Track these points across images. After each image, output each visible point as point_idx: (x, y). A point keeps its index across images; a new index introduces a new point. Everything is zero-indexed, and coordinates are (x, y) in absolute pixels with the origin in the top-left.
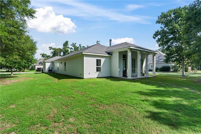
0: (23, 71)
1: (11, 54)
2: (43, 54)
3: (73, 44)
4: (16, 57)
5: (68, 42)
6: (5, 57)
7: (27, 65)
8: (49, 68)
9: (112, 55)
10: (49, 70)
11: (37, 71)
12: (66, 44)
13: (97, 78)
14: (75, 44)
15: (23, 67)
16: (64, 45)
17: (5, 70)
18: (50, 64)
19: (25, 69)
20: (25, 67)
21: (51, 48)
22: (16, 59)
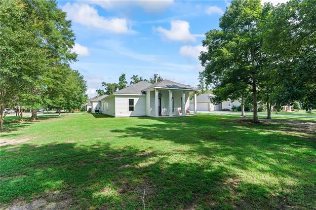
0: (72, 112)
1: (57, 96)
2: (100, 90)
3: (134, 76)
4: (61, 99)
5: (124, 75)
6: (52, 99)
7: (76, 105)
8: (96, 108)
9: (146, 94)
10: (96, 111)
11: (88, 112)
12: (122, 78)
13: (130, 117)
14: (137, 76)
15: (72, 107)
16: (120, 80)
17: (55, 112)
18: (97, 103)
19: (74, 109)
20: (74, 108)
21: (104, 84)
22: (61, 100)
